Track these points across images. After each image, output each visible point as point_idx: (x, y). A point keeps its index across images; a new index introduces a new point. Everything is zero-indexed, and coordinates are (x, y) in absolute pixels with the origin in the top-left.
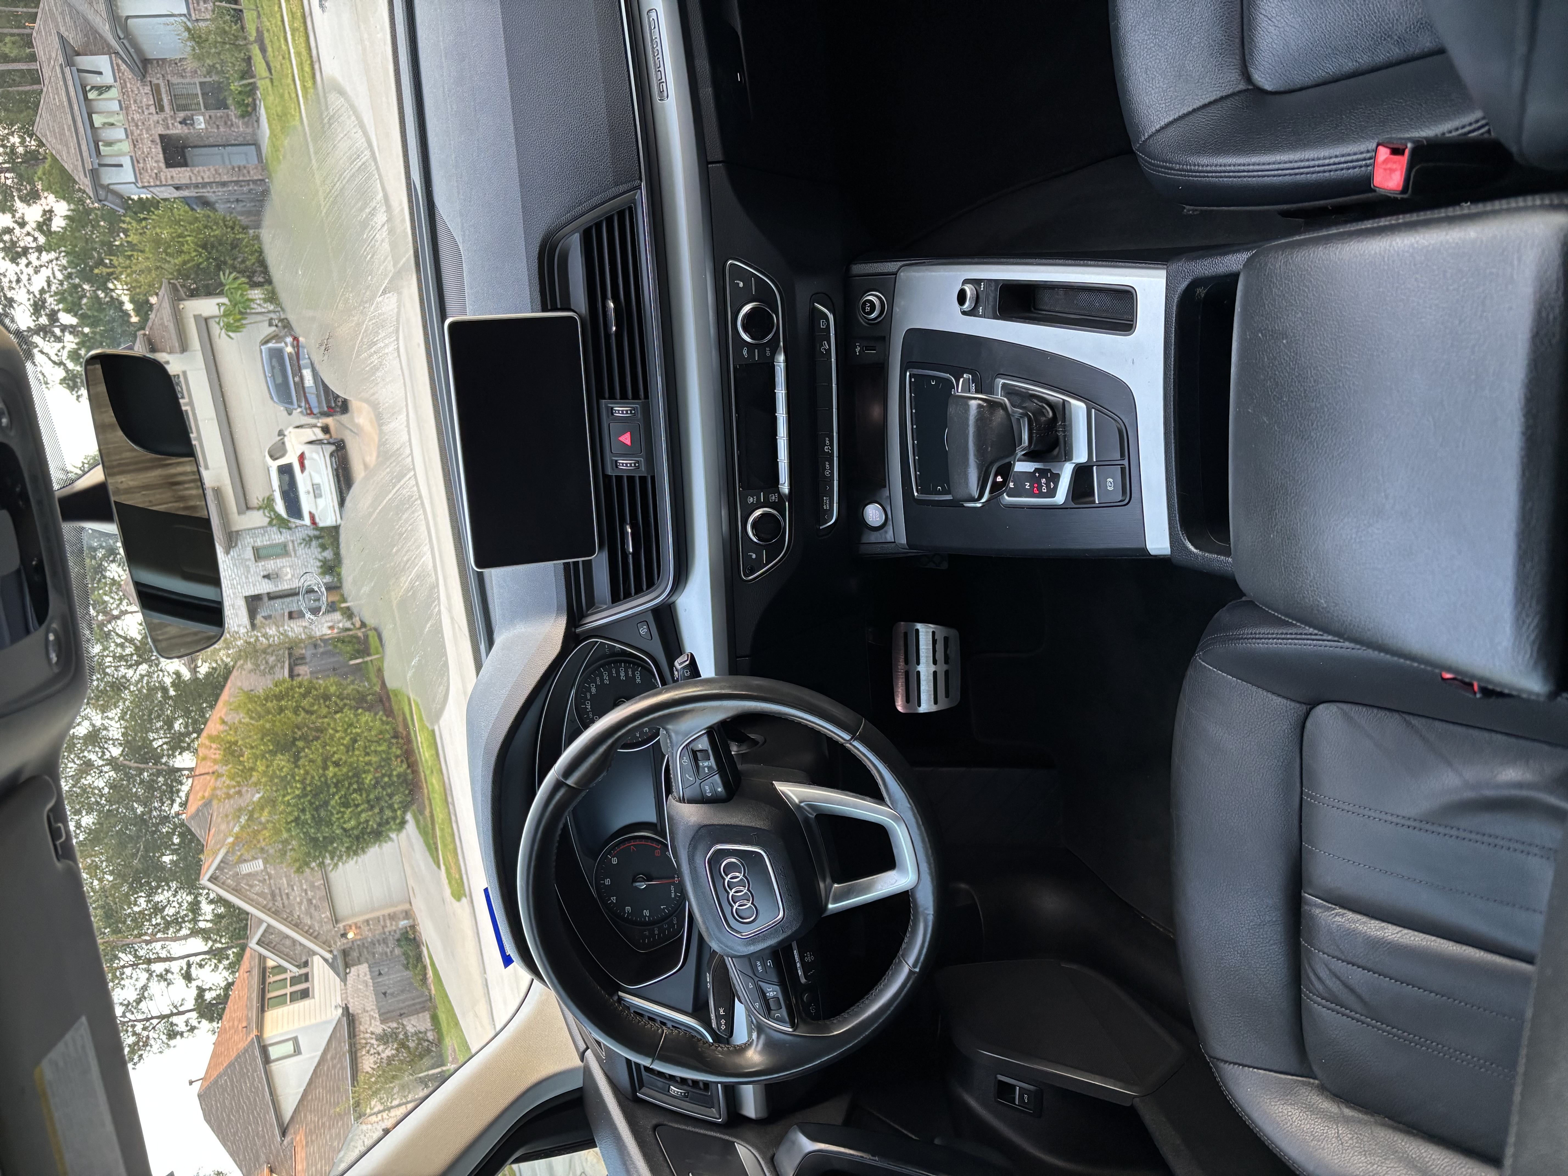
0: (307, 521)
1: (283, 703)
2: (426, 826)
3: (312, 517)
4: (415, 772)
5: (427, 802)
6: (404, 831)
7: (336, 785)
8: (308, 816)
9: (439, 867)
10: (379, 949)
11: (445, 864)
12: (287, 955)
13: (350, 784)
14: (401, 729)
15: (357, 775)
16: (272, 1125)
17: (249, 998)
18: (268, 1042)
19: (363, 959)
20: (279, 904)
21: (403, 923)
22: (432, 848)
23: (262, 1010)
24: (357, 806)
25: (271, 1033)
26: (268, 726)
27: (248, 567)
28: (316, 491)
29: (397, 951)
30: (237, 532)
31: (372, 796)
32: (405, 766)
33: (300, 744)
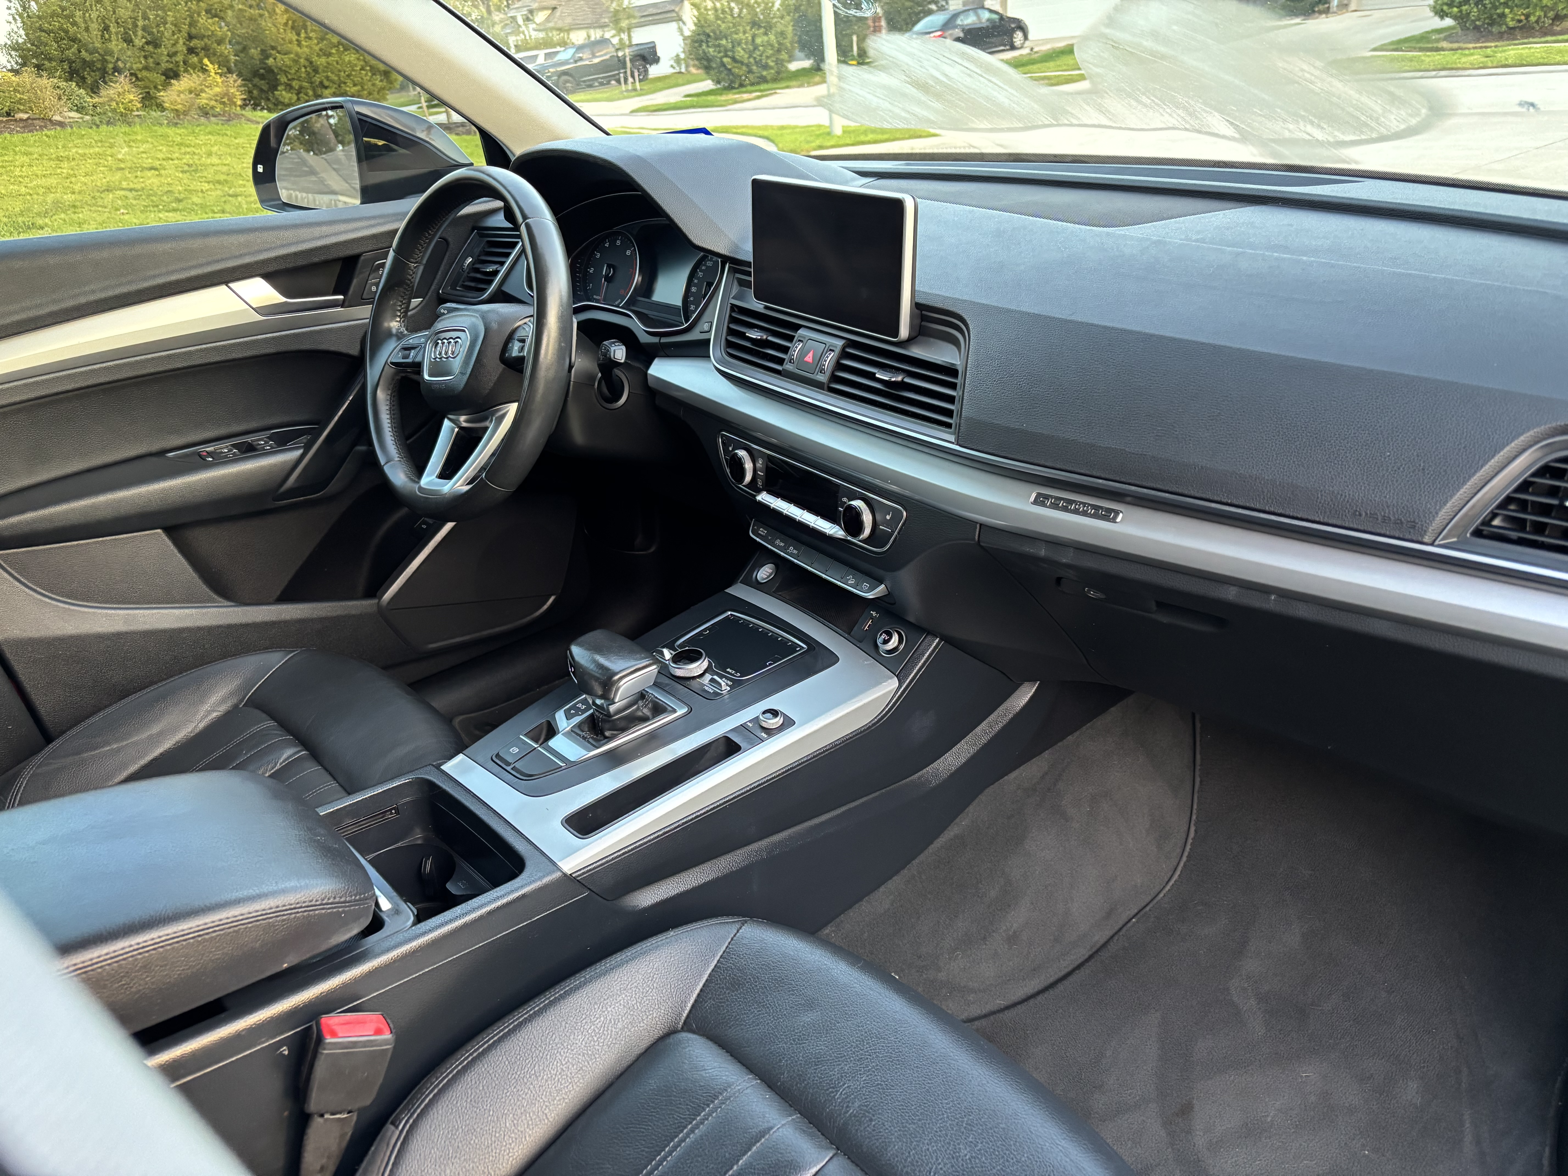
2: (1429, 41)
4: (1500, 36)
5: (1455, 45)
6: (1432, 14)
11: (1372, 57)
22: (1400, 44)
32: (1511, 24)
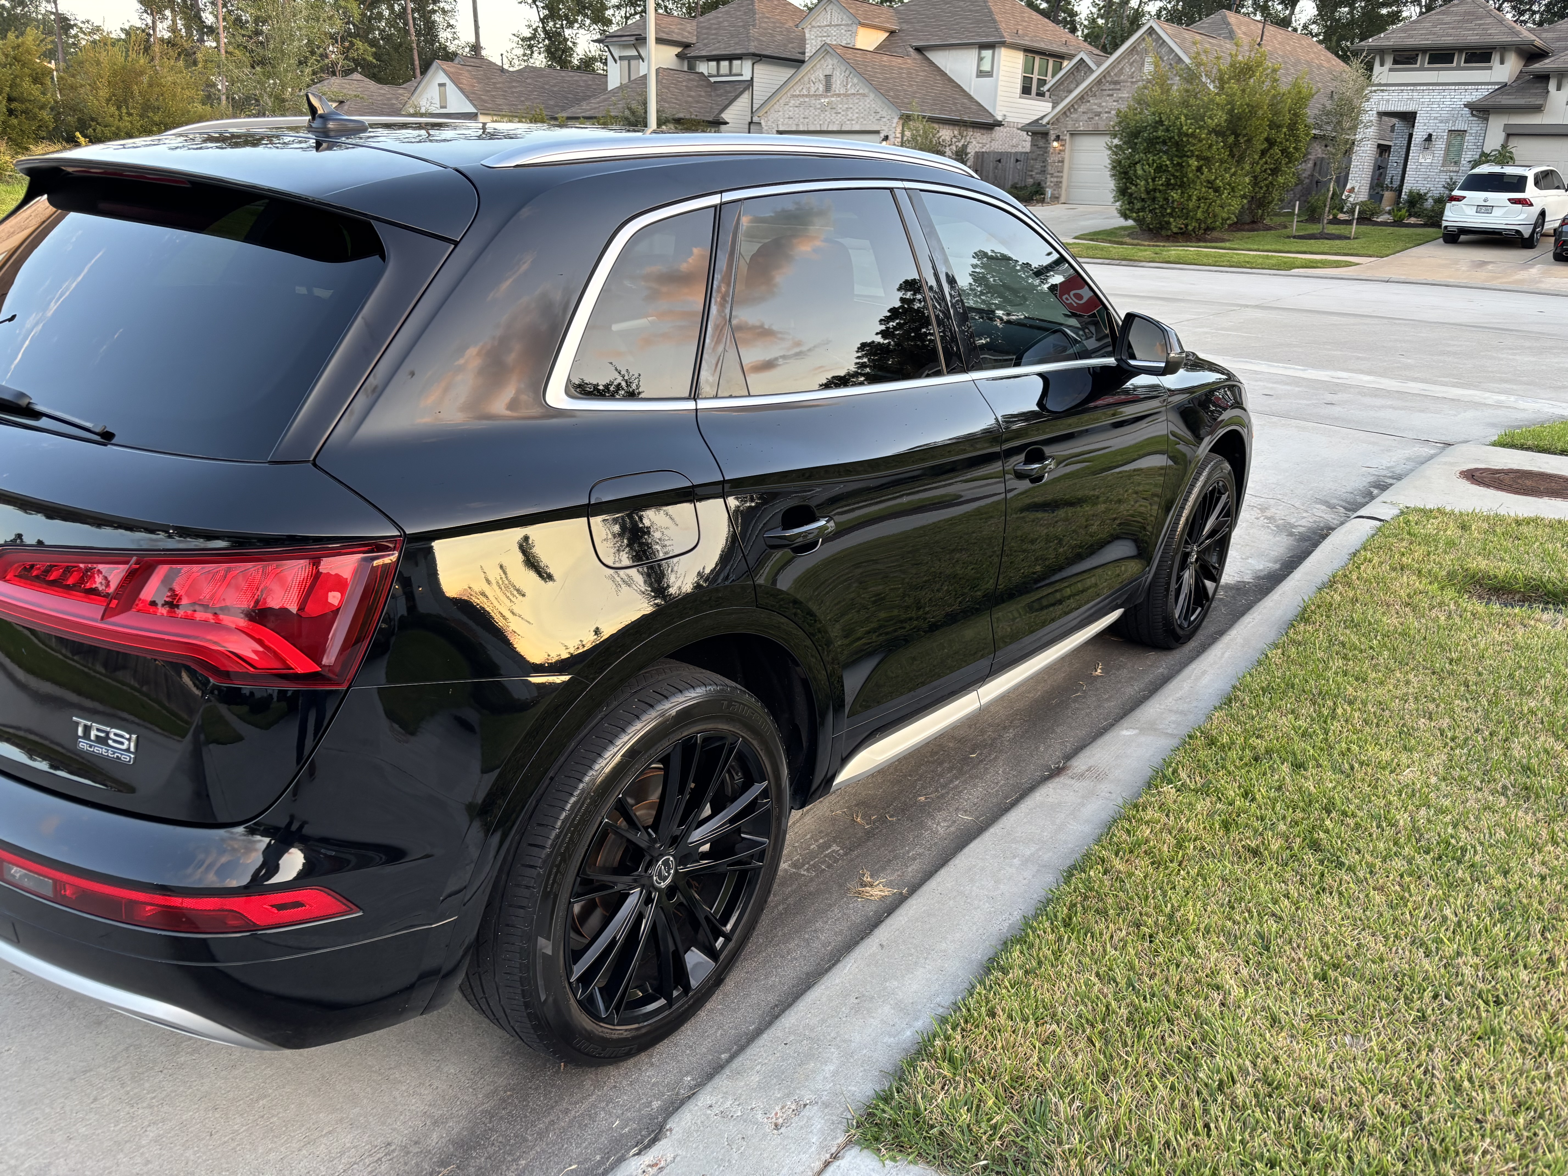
0: (1456, 193)
1: (1285, 130)
2: (1115, 236)
3: (1459, 199)
4: (1168, 238)
5: (1136, 241)
6: (1119, 215)
7: (1179, 164)
8: (1160, 133)
9: (1075, 238)
10: (1038, 165)
11: (1074, 243)
12: (1062, 83)
13: (1176, 177)
14: (1215, 234)
15: (1182, 185)
16: (928, 40)
17: (1042, 40)
18: (997, 50)
19: (1035, 148)
20: (1107, 86)
21: (1049, 192)
22: (1094, 236)
23: (1027, 50)
24: (1154, 180)
25: (1004, 54)
26: (1260, 113)
27: (1447, 121)
28: (1486, 208)
29: (1030, 181)
30: (1487, 120)
31: (1158, 195)
32: (1175, 230)
33: (1231, 139)
